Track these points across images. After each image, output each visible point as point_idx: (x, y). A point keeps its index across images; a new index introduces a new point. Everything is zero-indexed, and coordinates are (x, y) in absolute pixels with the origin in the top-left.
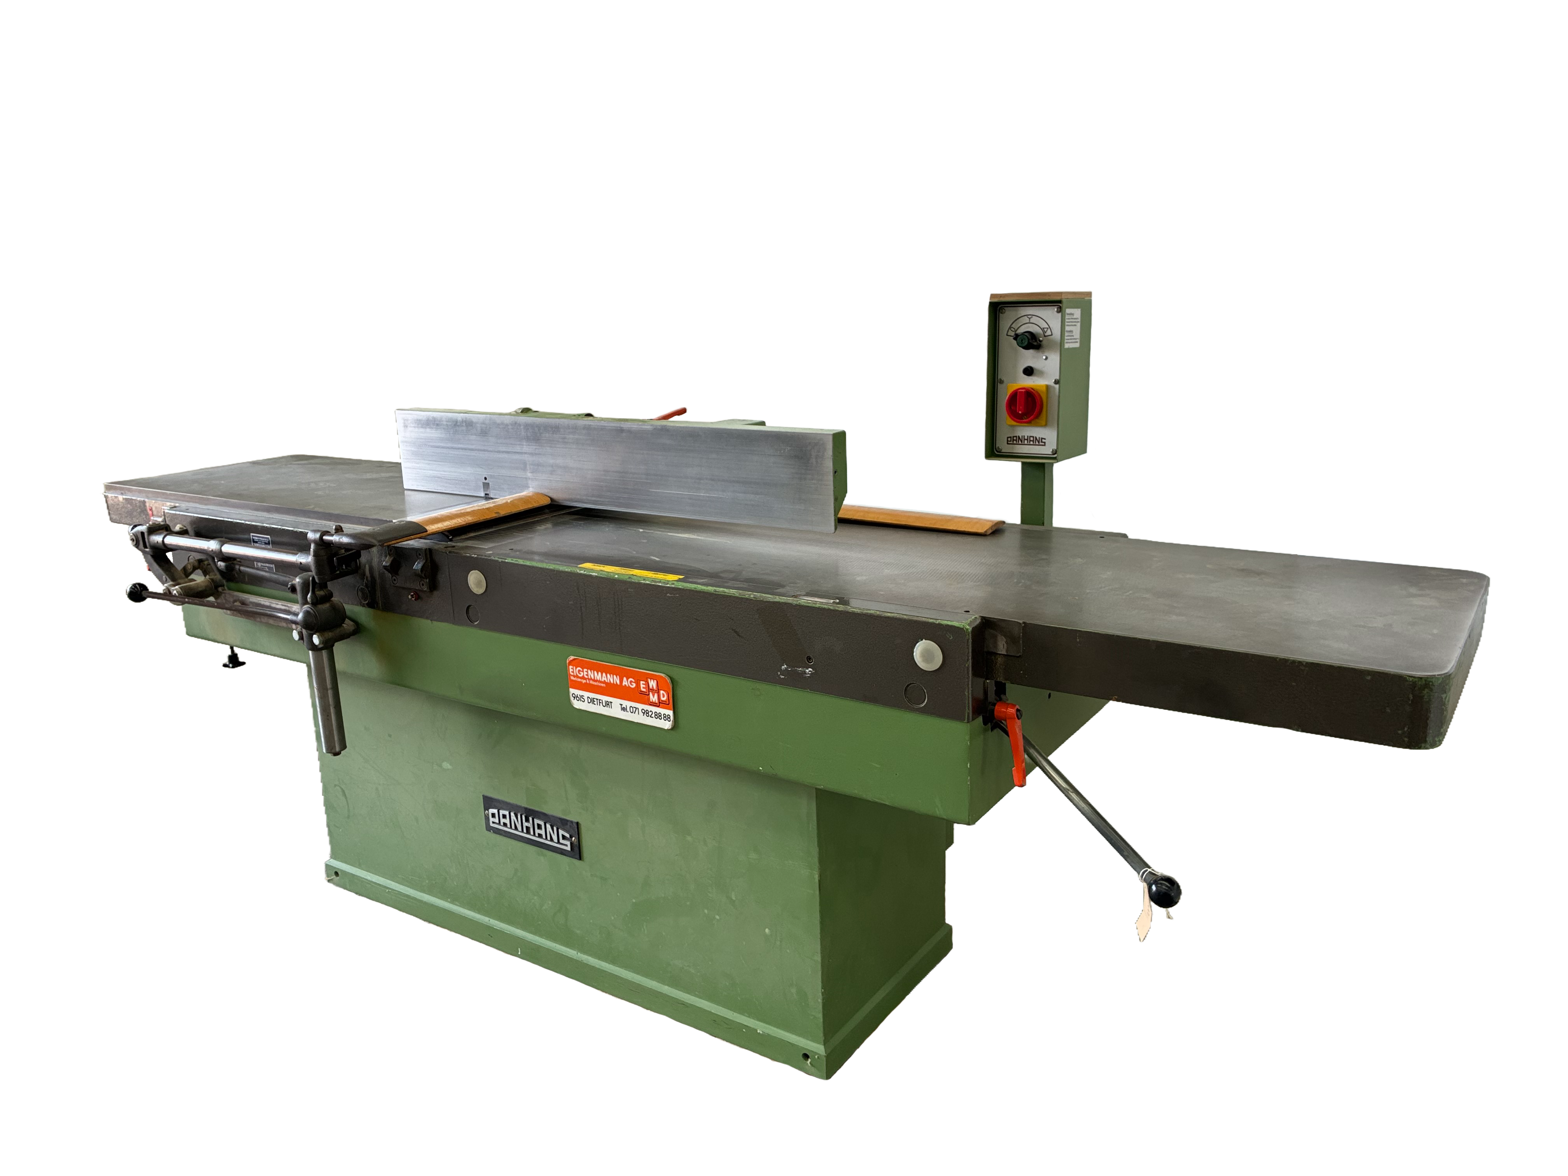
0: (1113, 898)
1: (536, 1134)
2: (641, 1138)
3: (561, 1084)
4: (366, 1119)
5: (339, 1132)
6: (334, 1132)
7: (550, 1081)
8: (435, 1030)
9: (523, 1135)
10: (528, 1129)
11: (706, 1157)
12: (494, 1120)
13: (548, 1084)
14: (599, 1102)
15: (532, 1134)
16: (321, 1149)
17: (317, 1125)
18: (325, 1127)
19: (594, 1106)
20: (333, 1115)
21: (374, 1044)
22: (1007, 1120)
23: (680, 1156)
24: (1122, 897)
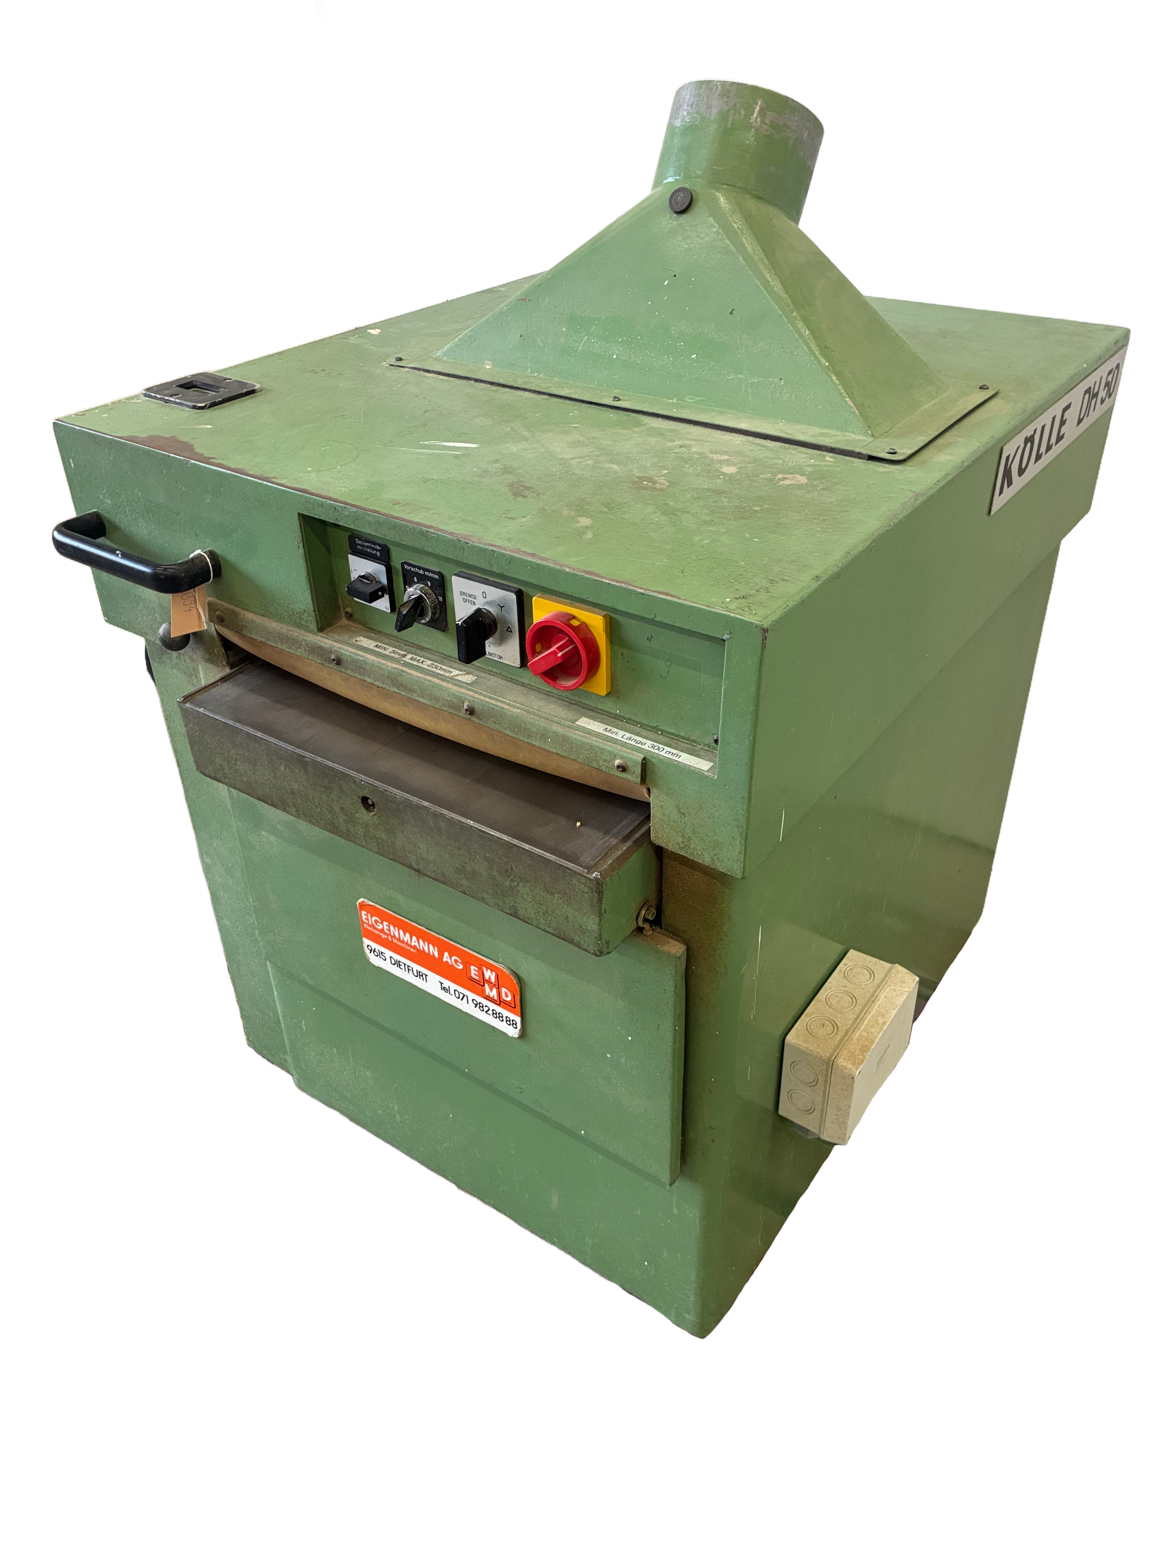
0: (1043, 908)
1: (371, 1405)
2: (524, 1398)
3: (387, 1303)
4: (112, 1399)
5: (76, 1428)
6: (70, 1428)
7: (372, 1298)
8: (186, 1215)
9: (351, 1409)
10: (357, 1397)
11: (623, 1426)
12: (304, 1383)
13: (370, 1305)
14: (449, 1333)
15: (364, 1405)
16: (55, 1463)
17: (42, 1416)
18: (54, 1420)
19: (444, 1341)
20: (62, 1394)
21: (101, 1250)
22: (1015, 1314)
23: (586, 1430)
24: (1054, 907)
